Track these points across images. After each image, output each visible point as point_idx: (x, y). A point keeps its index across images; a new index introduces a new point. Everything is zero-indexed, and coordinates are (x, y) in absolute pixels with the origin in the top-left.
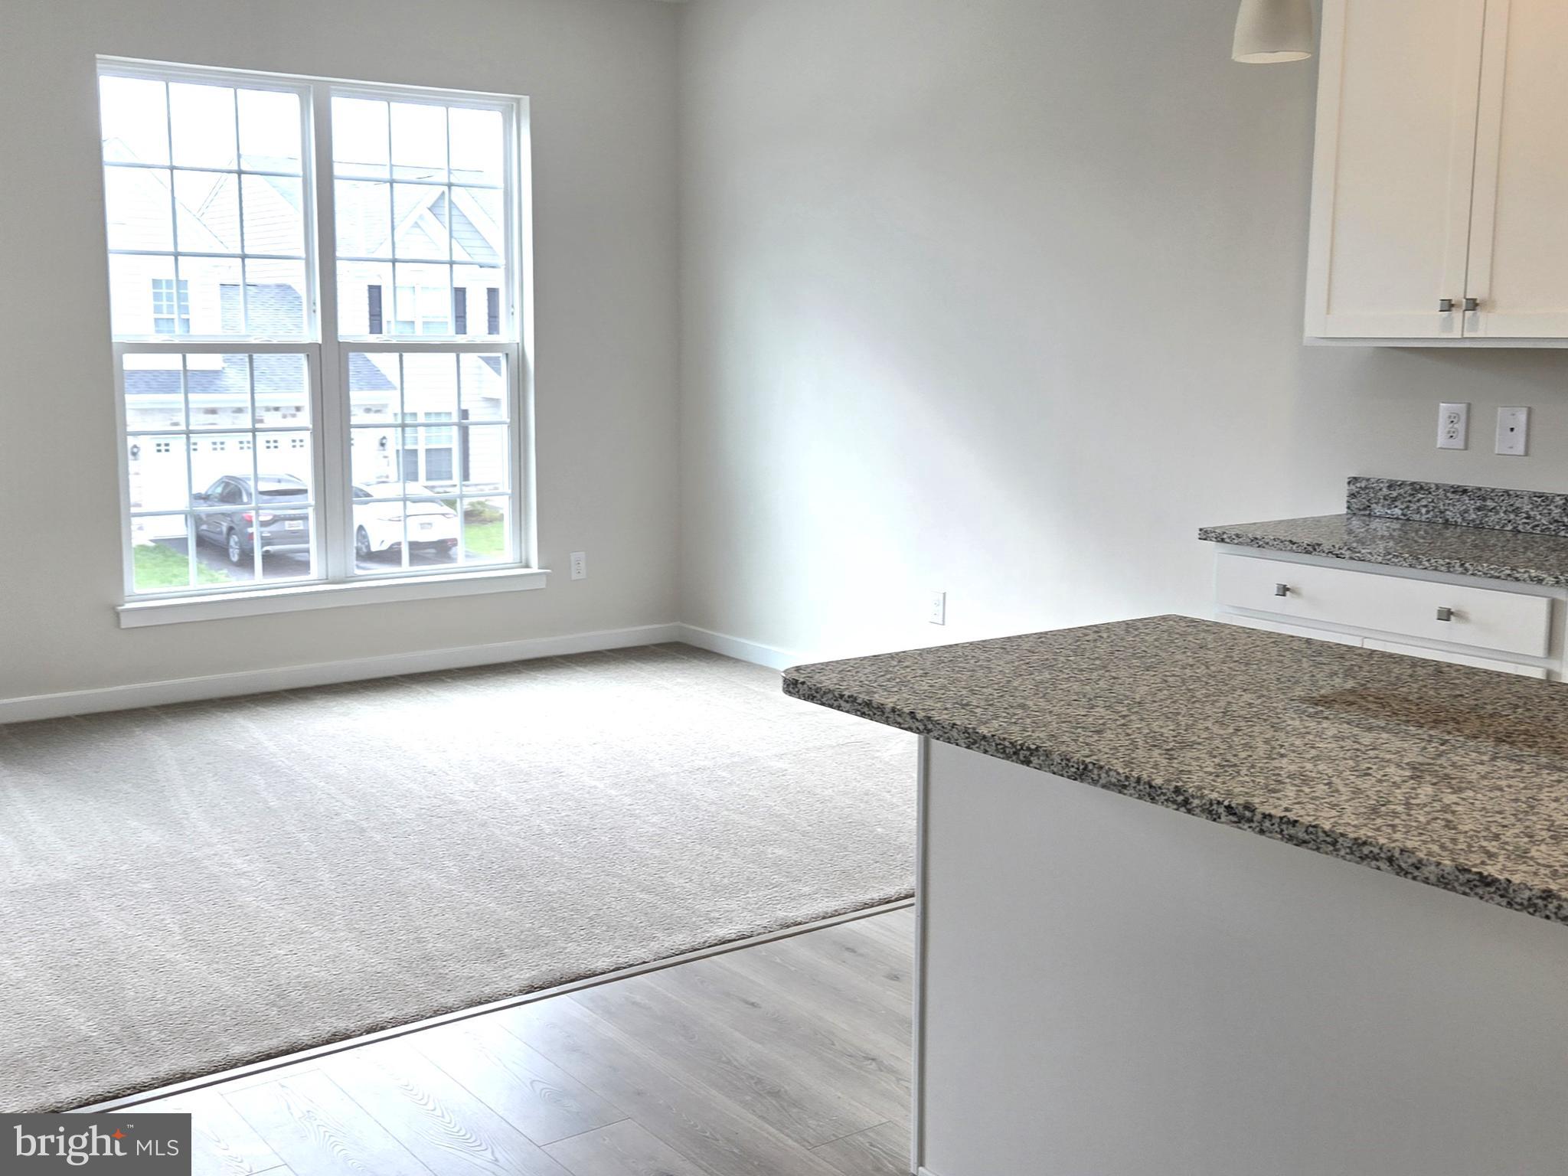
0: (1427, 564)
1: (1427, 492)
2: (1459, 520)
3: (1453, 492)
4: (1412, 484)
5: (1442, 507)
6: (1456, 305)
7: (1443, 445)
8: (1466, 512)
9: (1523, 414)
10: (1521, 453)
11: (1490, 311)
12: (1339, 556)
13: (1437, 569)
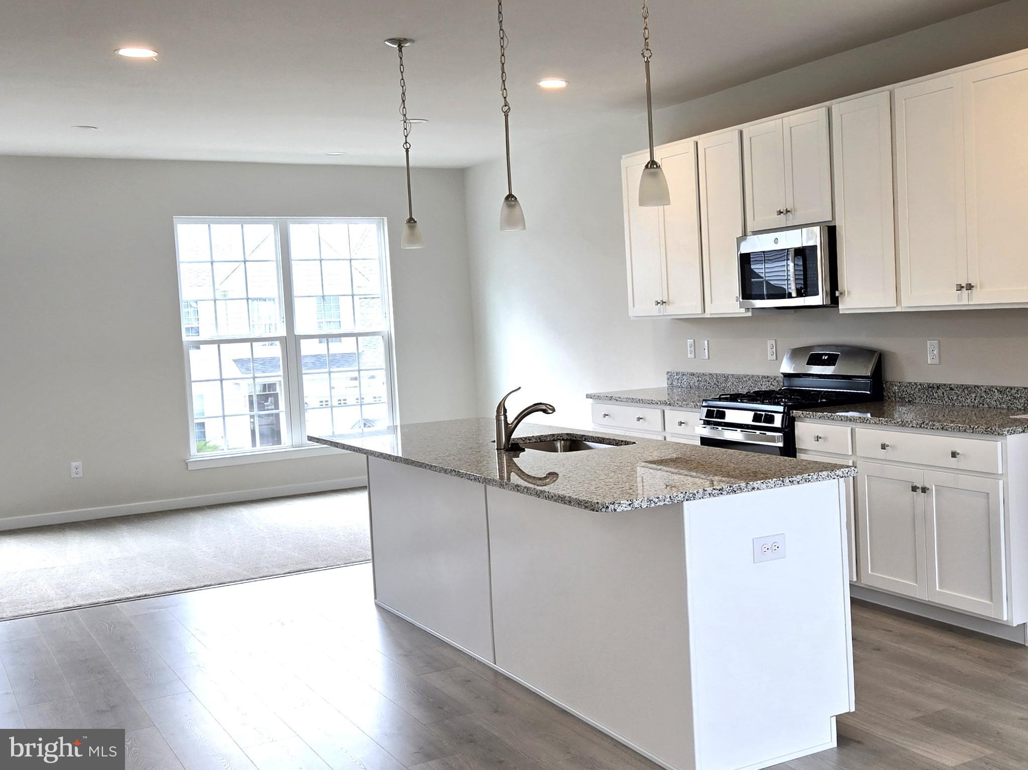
1: (685, 376)
2: (694, 386)
3: (691, 375)
4: (681, 373)
5: (689, 381)
6: (659, 303)
7: (689, 356)
8: (695, 383)
9: (706, 342)
10: (707, 358)
11: (669, 305)
12: (617, 400)
13: (637, 402)
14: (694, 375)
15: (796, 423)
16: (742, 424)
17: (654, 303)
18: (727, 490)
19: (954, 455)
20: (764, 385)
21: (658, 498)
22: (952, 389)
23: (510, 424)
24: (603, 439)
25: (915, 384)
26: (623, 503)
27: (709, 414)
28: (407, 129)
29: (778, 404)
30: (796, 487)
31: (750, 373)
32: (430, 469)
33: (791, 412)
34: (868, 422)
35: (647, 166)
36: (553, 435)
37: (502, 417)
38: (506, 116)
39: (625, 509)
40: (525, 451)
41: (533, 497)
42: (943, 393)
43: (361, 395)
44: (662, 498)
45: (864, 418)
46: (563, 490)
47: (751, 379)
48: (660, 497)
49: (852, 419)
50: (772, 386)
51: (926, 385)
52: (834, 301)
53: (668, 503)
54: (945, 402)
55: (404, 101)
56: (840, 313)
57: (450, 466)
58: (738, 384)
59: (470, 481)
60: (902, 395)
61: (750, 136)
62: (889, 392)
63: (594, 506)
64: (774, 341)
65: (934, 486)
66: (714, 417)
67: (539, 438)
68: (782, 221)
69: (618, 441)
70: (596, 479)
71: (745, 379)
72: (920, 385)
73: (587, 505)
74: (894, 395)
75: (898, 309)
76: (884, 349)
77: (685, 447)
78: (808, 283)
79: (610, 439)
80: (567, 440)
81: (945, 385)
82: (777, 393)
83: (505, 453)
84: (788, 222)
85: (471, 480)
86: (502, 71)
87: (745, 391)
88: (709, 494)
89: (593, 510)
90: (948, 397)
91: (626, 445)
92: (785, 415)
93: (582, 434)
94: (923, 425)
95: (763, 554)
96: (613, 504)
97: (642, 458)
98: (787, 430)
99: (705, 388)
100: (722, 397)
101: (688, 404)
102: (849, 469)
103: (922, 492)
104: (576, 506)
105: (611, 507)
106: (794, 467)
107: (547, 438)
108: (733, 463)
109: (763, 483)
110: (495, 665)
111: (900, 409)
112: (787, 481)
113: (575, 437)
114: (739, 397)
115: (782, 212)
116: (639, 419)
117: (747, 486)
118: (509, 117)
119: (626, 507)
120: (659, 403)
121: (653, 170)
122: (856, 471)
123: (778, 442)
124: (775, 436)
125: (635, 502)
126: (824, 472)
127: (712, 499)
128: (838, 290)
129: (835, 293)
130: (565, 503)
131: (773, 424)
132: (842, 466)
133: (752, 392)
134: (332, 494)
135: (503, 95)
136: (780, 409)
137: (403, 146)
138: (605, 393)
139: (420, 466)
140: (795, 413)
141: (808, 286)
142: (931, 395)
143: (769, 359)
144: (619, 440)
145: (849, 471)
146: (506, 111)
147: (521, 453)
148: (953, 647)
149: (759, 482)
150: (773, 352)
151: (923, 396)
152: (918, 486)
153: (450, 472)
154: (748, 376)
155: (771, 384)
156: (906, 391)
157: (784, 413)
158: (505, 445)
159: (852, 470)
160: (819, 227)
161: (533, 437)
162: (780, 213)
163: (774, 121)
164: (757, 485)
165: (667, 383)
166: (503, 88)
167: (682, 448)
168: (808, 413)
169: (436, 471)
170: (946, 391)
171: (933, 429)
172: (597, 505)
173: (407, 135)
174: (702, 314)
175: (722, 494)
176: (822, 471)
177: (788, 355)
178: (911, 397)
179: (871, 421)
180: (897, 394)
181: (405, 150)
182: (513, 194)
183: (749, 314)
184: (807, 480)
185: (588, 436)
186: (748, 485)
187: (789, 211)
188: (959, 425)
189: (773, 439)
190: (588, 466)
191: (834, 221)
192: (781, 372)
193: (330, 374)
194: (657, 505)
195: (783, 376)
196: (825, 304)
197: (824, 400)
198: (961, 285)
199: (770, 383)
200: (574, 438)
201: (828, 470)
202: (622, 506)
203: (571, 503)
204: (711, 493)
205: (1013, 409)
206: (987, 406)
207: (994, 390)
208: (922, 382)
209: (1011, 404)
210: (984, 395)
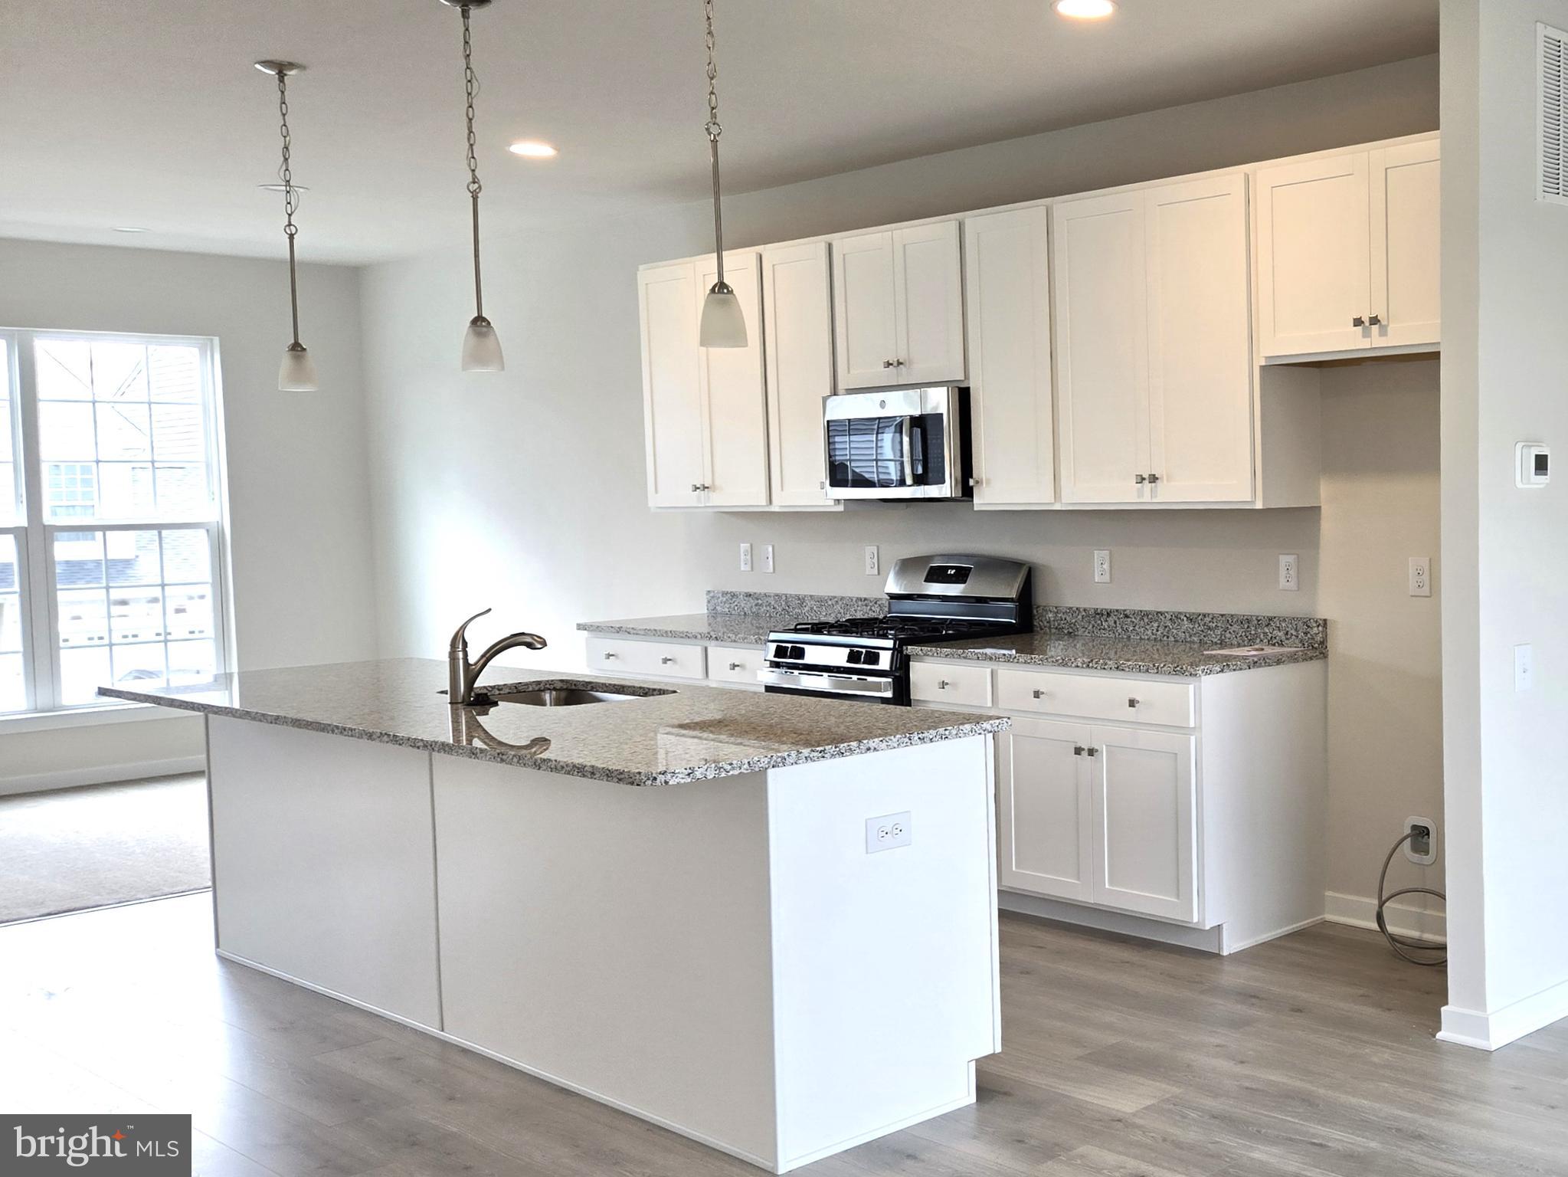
1: (736, 597)
2: (750, 613)
3: (746, 596)
4: (731, 593)
5: (743, 606)
6: (698, 488)
7: (742, 569)
8: (752, 607)
9: (770, 549)
10: (772, 571)
11: (714, 492)
12: (629, 633)
13: (663, 636)
14: (750, 595)
15: (911, 663)
16: (830, 667)
17: (691, 488)
18: (831, 751)
19: (1132, 703)
20: (860, 611)
21: (731, 764)
22: (1127, 616)
23: (472, 665)
24: (623, 687)
25: (1077, 609)
26: (679, 773)
27: (780, 652)
28: (292, 203)
29: (885, 637)
30: (928, 746)
31: (839, 593)
32: (341, 733)
33: (904, 648)
34: (1016, 660)
35: (713, 290)
36: (539, 683)
37: (461, 655)
38: (475, 199)
39: (682, 781)
40: (497, 705)
41: (529, 770)
42: (1115, 622)
43: (165, 627)
44: (737, 764)
45: (1011, 655)
46: (579, 757)
47: (840, 603)
48: (734, 762)
49: (994, 658)
50: (870, 612)
51: (1093, 610)
52: (967, 492)
53: (745, 772)
54: (1117, 634)
55: (286, 160)
56: (975, 509)
57: (378, 728)
58: (820, 609)
59: (416, 750)
60: (1059, 625)
61: (844, 253)
62: (1042, 621)
63: (634, 778)
64: (876, 547)
65: (1104, 747)
66: (788, 656)
67: (516, 687)
68: (890, 376)
69: (647, 690)
70: (628, 741)
71: (830, 603)
72: (1085, 610)
73: (622, 776)
74: (1048, 625)
75: (1057, 507)
76: (1035, 561)
77: (756, 696)
78: (929, 465)
79: (634, 687)
80: (561, 689)
81: (1117, 611)
82: (881, 621)
83: (464, 709)
84: (900, 378)
85: (418, 748)
86: (469, 130)
87: (831, 620)
88: (806, 757)
89: (632, 783)
90: (1122, 627)
91: (660, 694)
92: (896, 653)
93: (587, 680)
94: (1091, 665)
95: (880, 841)
96: (663, 774)
97: (692, 712)
98: (897, 674)
99: (768, 615)
100: (798, 627)
101: (746, 638)
102: (1000, 720)
103: (1089, 755)
104: (602, 780)
105: (662, 778)
106: (922, 720)
107: (528, 688)
108: (834, 716)
109: (881, 741)
110: (442, 1033)
111: (1057, 644)
112: (916, 738)
113: (575, 685)
114: (825, 628)
115: (892, 364)
116: (665, 660)
117: (859, 745)
118: (479, 199)
119: (683, 778)
120: (699, 636)
121: (721, 296)
122: (1010, 724)
123: (884, 691)
124: (880, 683)
125: (697, 771)
126: (966, 726)
127: (810, 764)
128: (972, 477)
129: (968, 482)
130: (584, 776)
131: (878, 664)
132: (990, 718)
133: (844, 620)
134: (112, 789)
135: (470, 166)
136: (889, 643)
137: (285, 230)
138: (608, 622)
139: (323, 730)
140: (910, 649)
141: (929, 470)
142: (1098, 625)
143: (867, 573)
144: (649, 689)
145: (999, 724)
146: (475, 191)
147: (492, 709)
148: (1128, 962)
149: (876, 740)
150: (874, 563)
151: (1089, 626)
152: (1083, 747)
153: (379, 737)
154: (835, 597)
155: (871, 609)
156: (1065, 619)
157: (893, 649)
158: (463, 696)
159: (1004, 722)
160: (946, 388)
161: (505, 685)
162: (889, 364)
163: (880, 234)
164: (874, 745)
165: (706, 608)
166: (470, 155)
167: (751, 698)
168: (929, 649)
169: (352, 736)
170: (1119, 618)
171: (1104, 669)
172: (638, 776)
173: (292, 213)
174: (767, 506)
175: (823, 757)
176: (963, 724)
177: (897, 568)
178: (1071, 628)
179: (1021, 660)
180: (1052, 623)
181: (288, 236)
182: (484, 315)
183: (841, 508)
184: (944, 737)
185: (596, 683)
186: (861, 744)
187: (901, 363)
188: (1140, 663)
189: (877, 687)
190: (610, 724)
191: (967, 381)
192: (886, 592)
193: (108, 592)
194: (729, 774)
195: (889, 598)
196: (953, 496)
197: (950, 632)
198: (1141, 476)
199: (869, 607)
200: (573, 687)
201: (971, 723)
202: (677, 777)
203: (595, 775)
204: (809, 756)
205: (1206, 643)
206: (1173, 639)
207: (1182, 618)
208: (1087, 606)
209: (1204, 636)
210: (1169, 624)
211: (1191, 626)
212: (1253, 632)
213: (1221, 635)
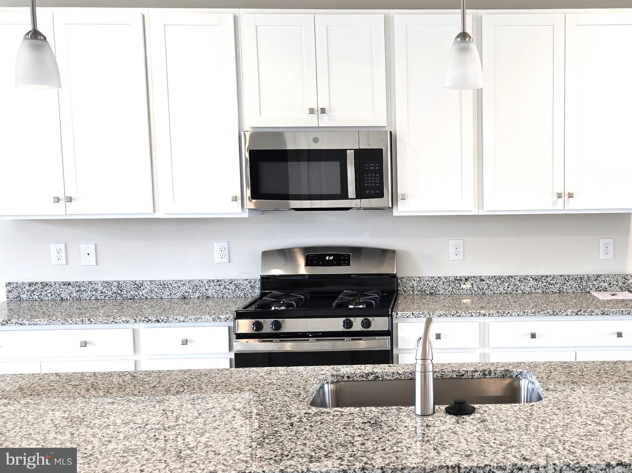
0: (71, 322)
1: (50, 286)
2: (68, 298)
3: (63, 285)
4: (42, 283)
5: (59, 293)
6: (62, 200)
7: (55, 263)
9: (91, 246)
10: (94, 264)
14: (69, 284)
25: (438, 278)
42: (472, 284)
49: (487, 314)
51: (452, 278)
54: (474, 292)
56: (394, 215)
60: (421, 288)
62: (405, 287)
64: (226, 243)
72: (445, 278)
81: (474, 277)
84: (320, 122)
90: (478, 287)
94: (579, 313)
99: (93, 298)
142: (457, 287)
143: (217, 262)
150: (224, 255)
151: (448, 288)
156: (428, 284)
163: (299, 15)
165: (7, 296)
170: (476, 282)
171: (591, 315)
178: (433, 290)
179: (513, 314)
183: (246, 215)
191: (390, 127)
198: (561, 194)
205: (548, 293)
206: (521, 292)
207: (529, 279)
208: (447, 275)
209: (546, 289)
210: (518, 283)
211: (536, 284)
212: (584, 285)
213: (560, 288)
